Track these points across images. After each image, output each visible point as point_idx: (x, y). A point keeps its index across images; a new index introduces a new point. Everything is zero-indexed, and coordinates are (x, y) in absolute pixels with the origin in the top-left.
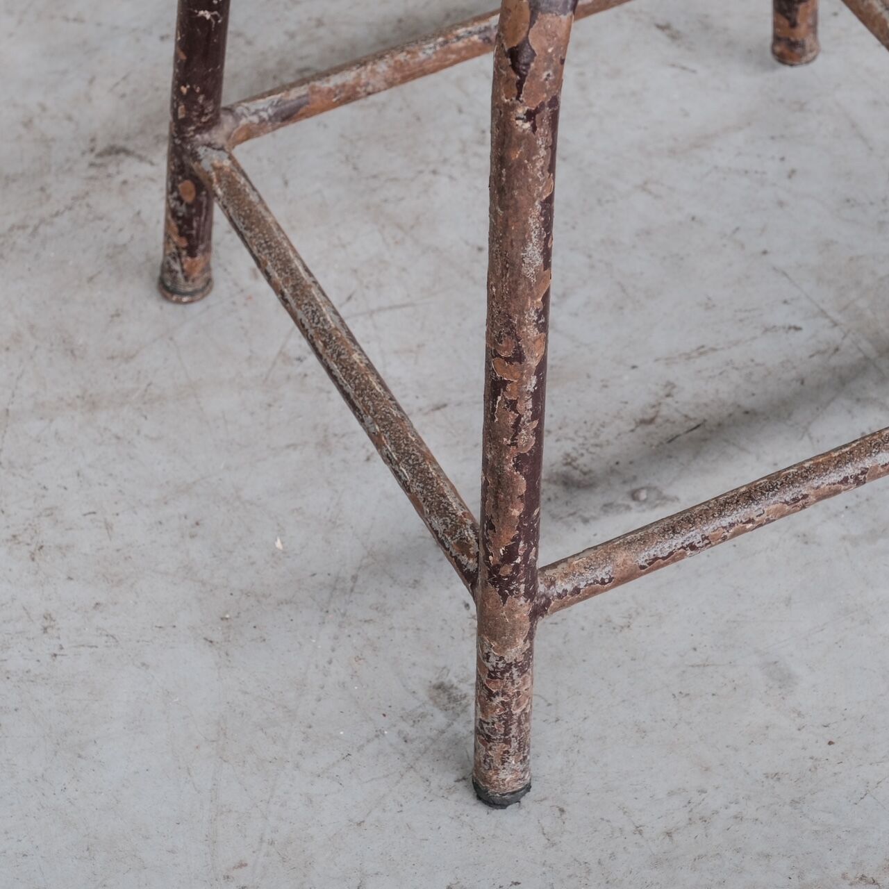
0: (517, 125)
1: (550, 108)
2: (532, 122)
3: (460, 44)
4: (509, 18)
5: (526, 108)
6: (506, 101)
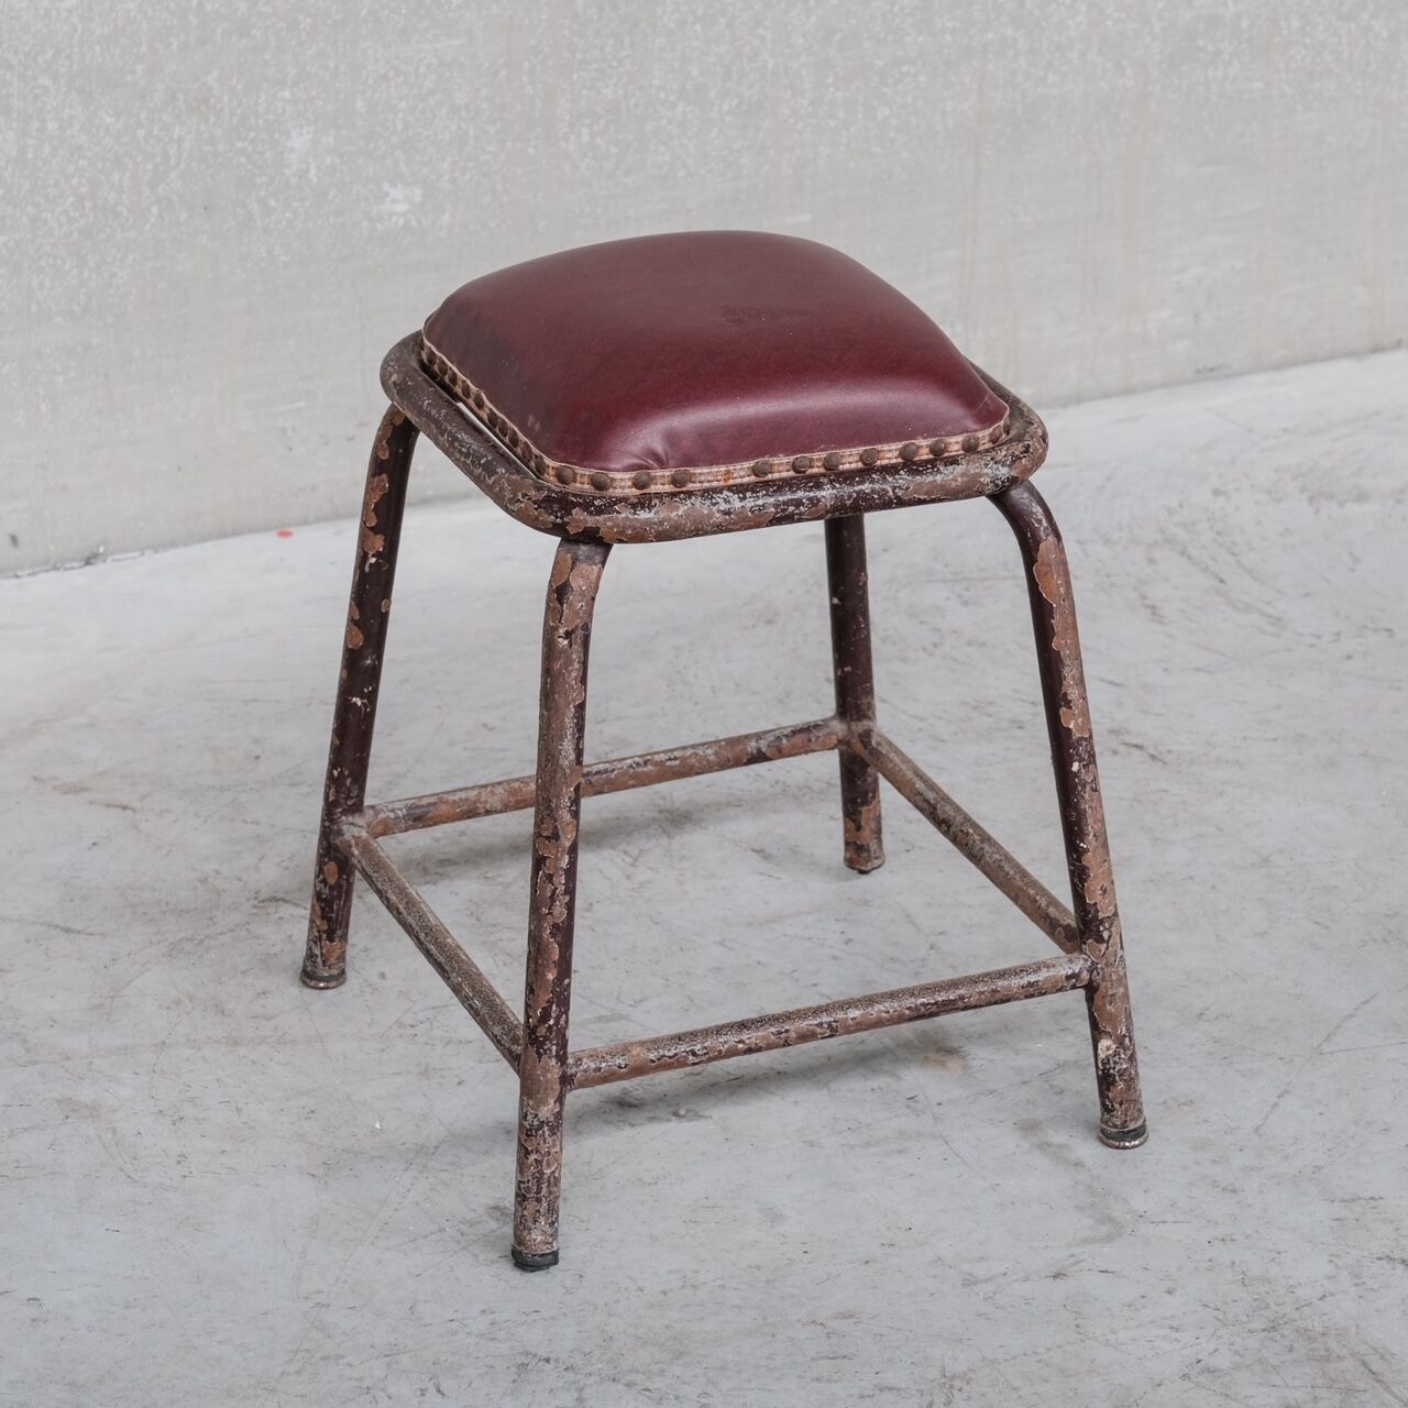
1: (582, 630)
2: (569, 639)
4: (558, 567)
5: (566, 629)
6: (552, 625)
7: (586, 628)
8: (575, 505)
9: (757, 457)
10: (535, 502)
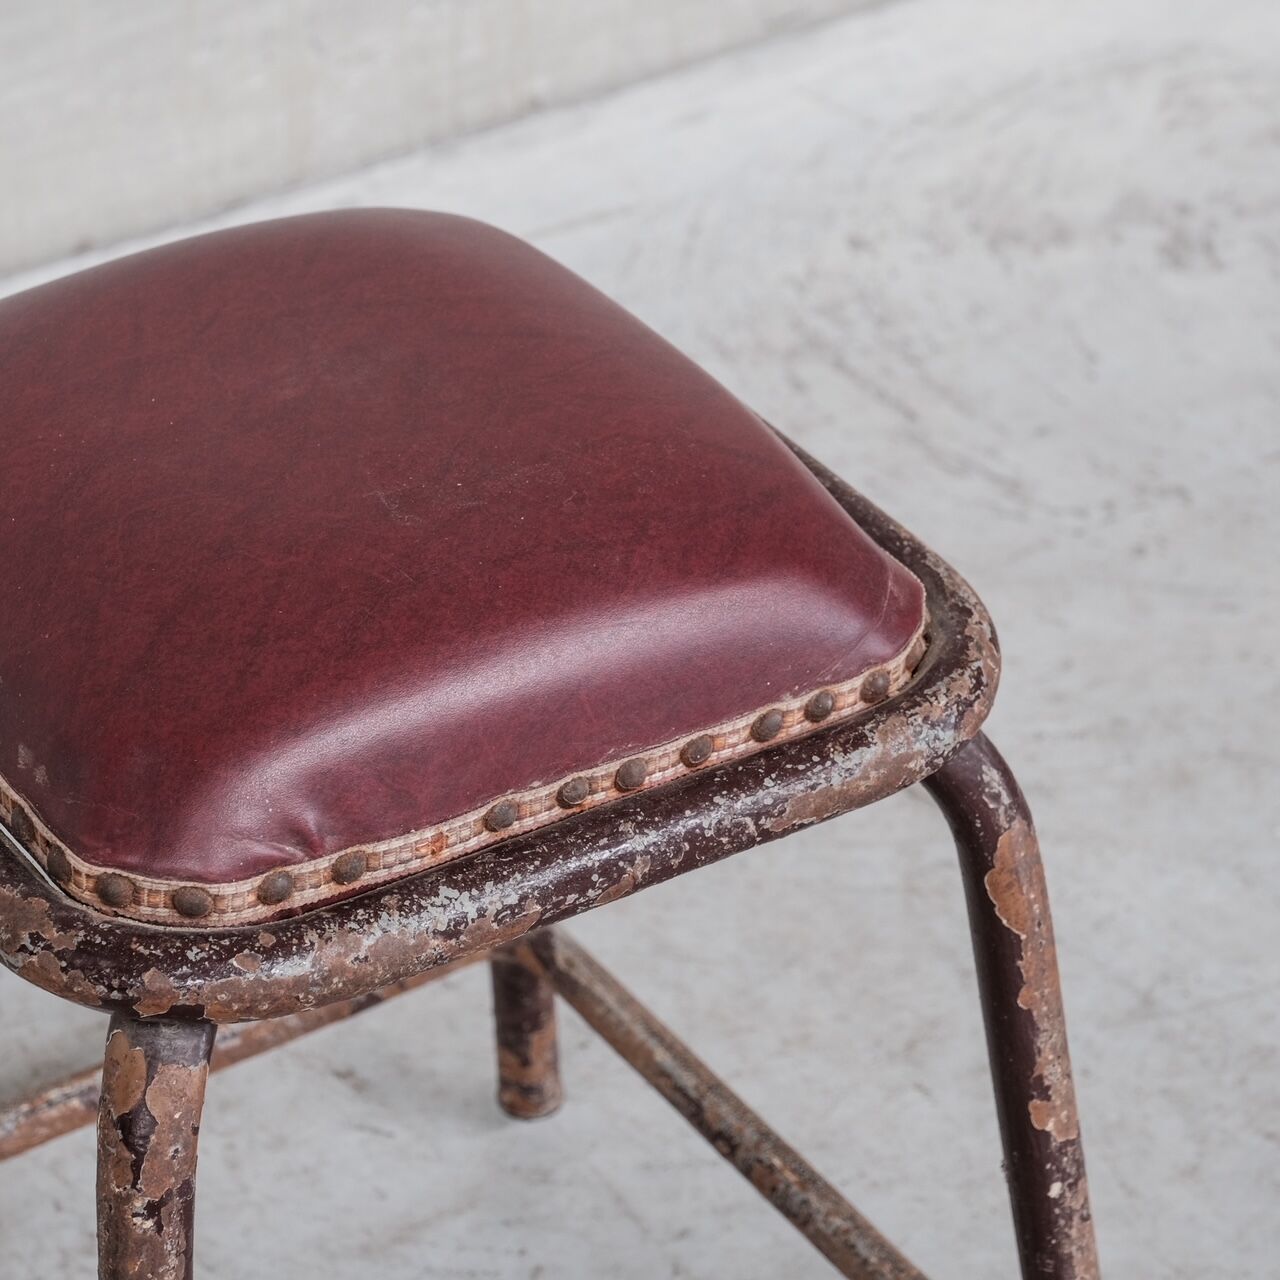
0: (135, 1224)
1: (181, 1197)
2: (156, 1218)
3: (54, 1113)
4: (117, 1073)
5: (147, 1200)
6: (117, 1190)
7: (187, 1189)
8: (147, 963)
9: (492, 796)
10: (60, 955)
